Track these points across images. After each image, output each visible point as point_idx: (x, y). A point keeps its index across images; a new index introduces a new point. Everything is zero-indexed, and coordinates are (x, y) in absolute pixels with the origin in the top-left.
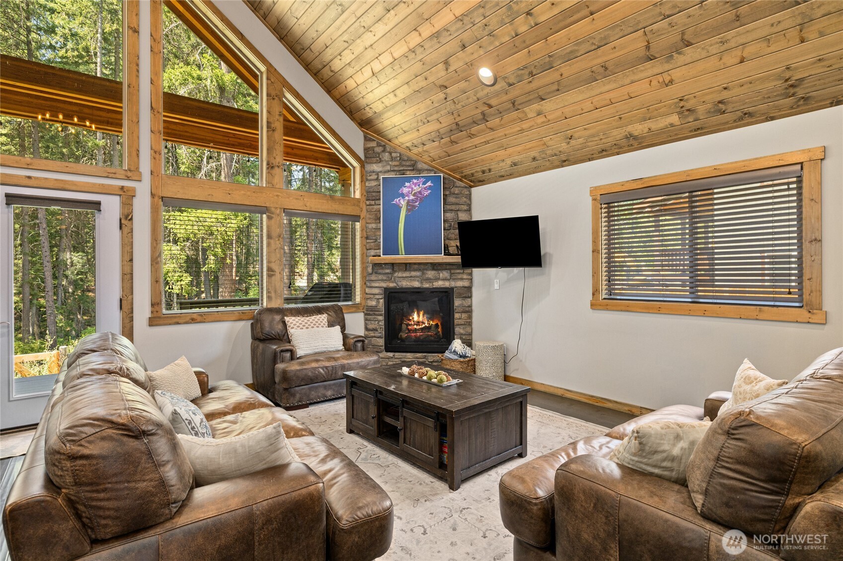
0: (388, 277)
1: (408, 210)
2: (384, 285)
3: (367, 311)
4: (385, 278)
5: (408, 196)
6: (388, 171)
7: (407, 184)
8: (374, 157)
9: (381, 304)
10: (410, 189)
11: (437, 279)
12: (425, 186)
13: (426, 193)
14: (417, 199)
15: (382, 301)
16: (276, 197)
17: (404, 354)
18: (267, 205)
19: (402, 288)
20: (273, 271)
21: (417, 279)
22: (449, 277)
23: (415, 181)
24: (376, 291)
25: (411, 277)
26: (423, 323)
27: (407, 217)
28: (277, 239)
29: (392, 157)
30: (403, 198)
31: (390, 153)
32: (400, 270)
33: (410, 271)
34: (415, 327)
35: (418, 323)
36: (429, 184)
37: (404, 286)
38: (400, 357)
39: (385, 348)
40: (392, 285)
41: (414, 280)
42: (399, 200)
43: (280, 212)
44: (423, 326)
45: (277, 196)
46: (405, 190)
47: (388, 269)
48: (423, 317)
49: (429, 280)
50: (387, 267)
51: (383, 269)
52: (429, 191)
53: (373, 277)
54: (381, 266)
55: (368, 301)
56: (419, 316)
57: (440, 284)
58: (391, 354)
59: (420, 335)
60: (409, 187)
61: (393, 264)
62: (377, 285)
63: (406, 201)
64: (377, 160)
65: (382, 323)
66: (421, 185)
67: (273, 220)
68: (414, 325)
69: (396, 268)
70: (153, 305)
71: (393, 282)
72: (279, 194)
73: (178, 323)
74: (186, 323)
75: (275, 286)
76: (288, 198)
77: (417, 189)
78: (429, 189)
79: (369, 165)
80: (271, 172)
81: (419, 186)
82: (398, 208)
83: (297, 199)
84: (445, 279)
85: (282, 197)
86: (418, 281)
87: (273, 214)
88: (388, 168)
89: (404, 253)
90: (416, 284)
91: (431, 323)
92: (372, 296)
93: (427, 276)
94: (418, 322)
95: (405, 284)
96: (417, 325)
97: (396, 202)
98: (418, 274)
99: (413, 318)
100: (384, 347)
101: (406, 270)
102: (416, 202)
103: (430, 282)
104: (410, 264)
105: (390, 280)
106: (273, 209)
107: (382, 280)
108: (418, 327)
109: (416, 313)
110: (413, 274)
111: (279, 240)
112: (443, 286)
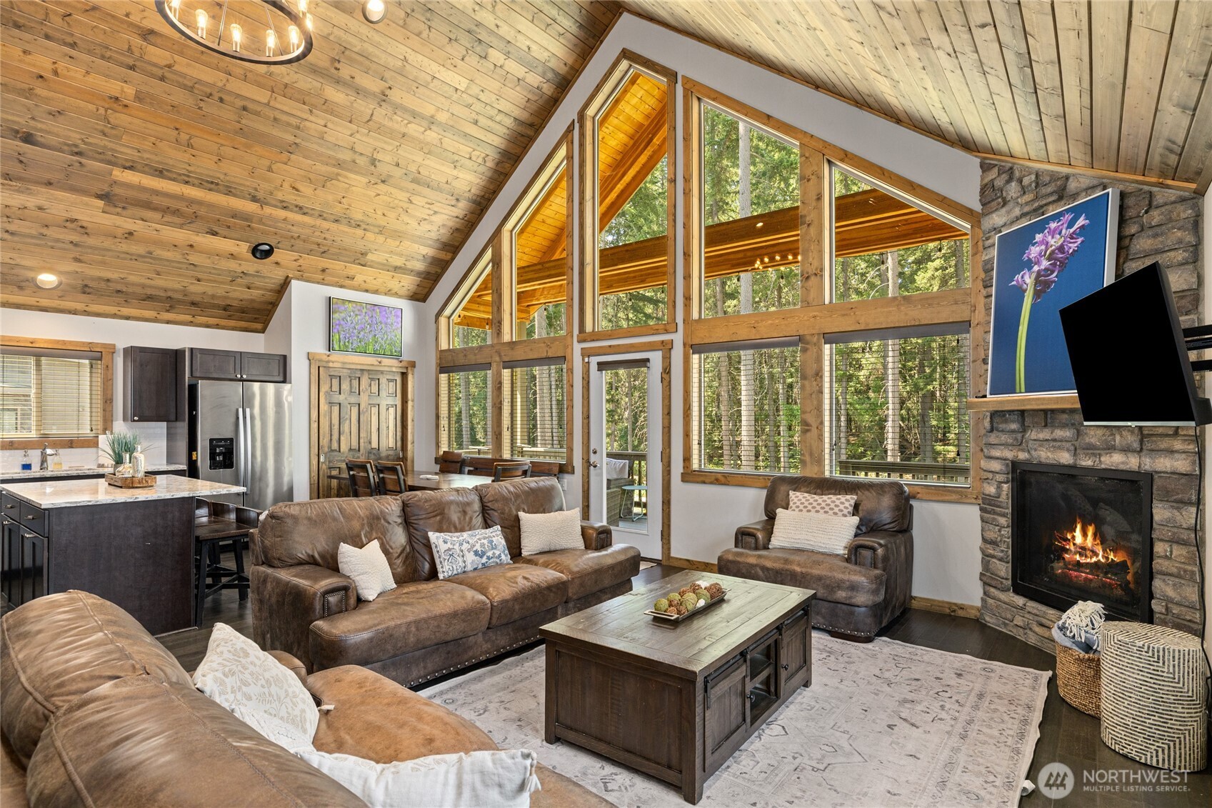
0: (1016, 439)
1: (1037, 294)
2: (1009, 454)
3: (984, 504)
4: (1010, 441)
5: (1038, 263)
6: (1018, 219)
7: (1039, 237)
8: (993, 200)
9: (1005, 493)
10: (1043, 247)
11: (1111, 448)
12: (1072, 230)
13: (1073, 246)
14: (1054, 265)
15: (1006, 487)
16: (812, 320)
17: (1043, 608)
18: (801, 333)
19: (1040, 464)
20: (807, 425)
21: (1068, 445)
22: (1136, 445)
23: (1053, 225)
24: (996, 466)
25: (1055, 440)
26: (1095, 554)
27: (1033, 306)
28: (813, 379)
29: (1023, 188)
30: (1030, 268)
31: (1020, 181)
32: (1036, 425)
33: (1054, 427)
34: (1077, 557)
35: (1083, 550)
36: (1081, 221)
37: (1043, 460)
38: (1035, 611)
39: (1013, 585)
40: (1022, 456)
41: (1059, 448)
42: (1022, 277)
43: (818, 339)
44: (1094, 559)
45: (814, 317)
46: (1034, 251)
47: (1013, 422)
48: (1095, 539)
49: (1091, 449)
50: (1012, 417)
51: (1006, 421)
52: (1079, 240)
53: (993, 439)
54: (1004, 416)
55: (985, 485)
56: (1085, 534)
57: (1115, 460)
58: (1020, 601)
59: (1086, 579)
60: (1042, 242)
61: (1022, 412)
62: (996, 453)
63: (1034, 276)
64: (999, 204)
65: (1007, 532)
66: (1064, 231)
67: (809, 353)
68: (1075, 553)
69: (1028, 421)
70: (684, 460)
71: (1023, 450)
72: (815, 313)
73: (704, 482)
74: (711, 483)
75: (811, 446)
76: (831, 316)
77: (1055, 242)
78: (1080, 235)
79: (987, 218)
80: (806, 285)
81: (1060, 233)
82: (1021, 292)
83: (844, 315)
84: (1126, 450)
85: (821, 317)
86: (1068, 450)
87: (808, 343)
88: (1017, 212)
89: (1023, 390)
90: (1065, 458)
91: (1111, 556)
92: (990, 476)
93: (1087, 440)
94: (1083, 548)
95: (1045, 455)
96: (1081, 555)
97: (1017, 281)
98: (1067, 433)
99: (1074, 537)
100: (1010, 582)
101: (1046, 426)
102: (1052, 272)
103: (1094, 455)
104: (1053, 411)
105: (1019, 445)
106: (808, 338)
107: (1006, 445)
108: (1083, 560)
109: (1079, 527)
110: (1059, 433)
111: (816, 380)
112: (1122, 467)
